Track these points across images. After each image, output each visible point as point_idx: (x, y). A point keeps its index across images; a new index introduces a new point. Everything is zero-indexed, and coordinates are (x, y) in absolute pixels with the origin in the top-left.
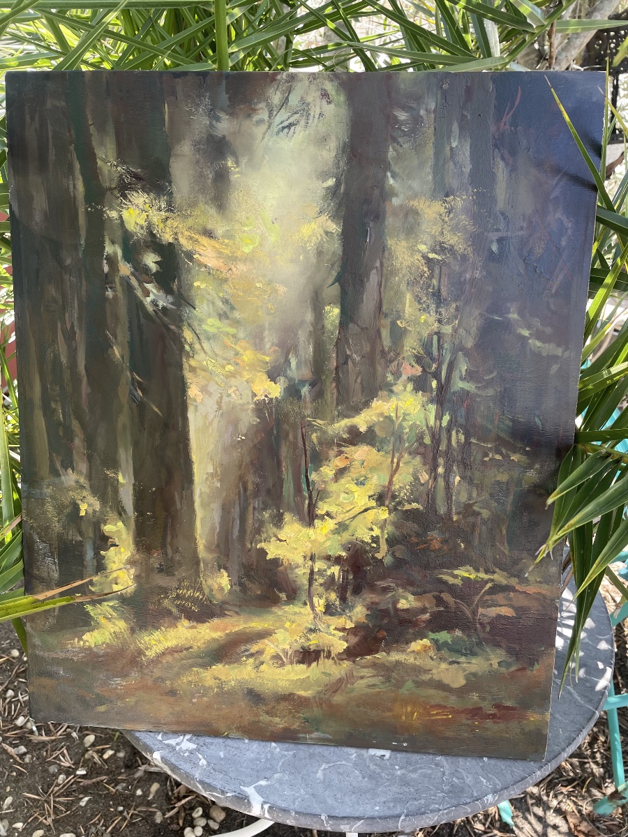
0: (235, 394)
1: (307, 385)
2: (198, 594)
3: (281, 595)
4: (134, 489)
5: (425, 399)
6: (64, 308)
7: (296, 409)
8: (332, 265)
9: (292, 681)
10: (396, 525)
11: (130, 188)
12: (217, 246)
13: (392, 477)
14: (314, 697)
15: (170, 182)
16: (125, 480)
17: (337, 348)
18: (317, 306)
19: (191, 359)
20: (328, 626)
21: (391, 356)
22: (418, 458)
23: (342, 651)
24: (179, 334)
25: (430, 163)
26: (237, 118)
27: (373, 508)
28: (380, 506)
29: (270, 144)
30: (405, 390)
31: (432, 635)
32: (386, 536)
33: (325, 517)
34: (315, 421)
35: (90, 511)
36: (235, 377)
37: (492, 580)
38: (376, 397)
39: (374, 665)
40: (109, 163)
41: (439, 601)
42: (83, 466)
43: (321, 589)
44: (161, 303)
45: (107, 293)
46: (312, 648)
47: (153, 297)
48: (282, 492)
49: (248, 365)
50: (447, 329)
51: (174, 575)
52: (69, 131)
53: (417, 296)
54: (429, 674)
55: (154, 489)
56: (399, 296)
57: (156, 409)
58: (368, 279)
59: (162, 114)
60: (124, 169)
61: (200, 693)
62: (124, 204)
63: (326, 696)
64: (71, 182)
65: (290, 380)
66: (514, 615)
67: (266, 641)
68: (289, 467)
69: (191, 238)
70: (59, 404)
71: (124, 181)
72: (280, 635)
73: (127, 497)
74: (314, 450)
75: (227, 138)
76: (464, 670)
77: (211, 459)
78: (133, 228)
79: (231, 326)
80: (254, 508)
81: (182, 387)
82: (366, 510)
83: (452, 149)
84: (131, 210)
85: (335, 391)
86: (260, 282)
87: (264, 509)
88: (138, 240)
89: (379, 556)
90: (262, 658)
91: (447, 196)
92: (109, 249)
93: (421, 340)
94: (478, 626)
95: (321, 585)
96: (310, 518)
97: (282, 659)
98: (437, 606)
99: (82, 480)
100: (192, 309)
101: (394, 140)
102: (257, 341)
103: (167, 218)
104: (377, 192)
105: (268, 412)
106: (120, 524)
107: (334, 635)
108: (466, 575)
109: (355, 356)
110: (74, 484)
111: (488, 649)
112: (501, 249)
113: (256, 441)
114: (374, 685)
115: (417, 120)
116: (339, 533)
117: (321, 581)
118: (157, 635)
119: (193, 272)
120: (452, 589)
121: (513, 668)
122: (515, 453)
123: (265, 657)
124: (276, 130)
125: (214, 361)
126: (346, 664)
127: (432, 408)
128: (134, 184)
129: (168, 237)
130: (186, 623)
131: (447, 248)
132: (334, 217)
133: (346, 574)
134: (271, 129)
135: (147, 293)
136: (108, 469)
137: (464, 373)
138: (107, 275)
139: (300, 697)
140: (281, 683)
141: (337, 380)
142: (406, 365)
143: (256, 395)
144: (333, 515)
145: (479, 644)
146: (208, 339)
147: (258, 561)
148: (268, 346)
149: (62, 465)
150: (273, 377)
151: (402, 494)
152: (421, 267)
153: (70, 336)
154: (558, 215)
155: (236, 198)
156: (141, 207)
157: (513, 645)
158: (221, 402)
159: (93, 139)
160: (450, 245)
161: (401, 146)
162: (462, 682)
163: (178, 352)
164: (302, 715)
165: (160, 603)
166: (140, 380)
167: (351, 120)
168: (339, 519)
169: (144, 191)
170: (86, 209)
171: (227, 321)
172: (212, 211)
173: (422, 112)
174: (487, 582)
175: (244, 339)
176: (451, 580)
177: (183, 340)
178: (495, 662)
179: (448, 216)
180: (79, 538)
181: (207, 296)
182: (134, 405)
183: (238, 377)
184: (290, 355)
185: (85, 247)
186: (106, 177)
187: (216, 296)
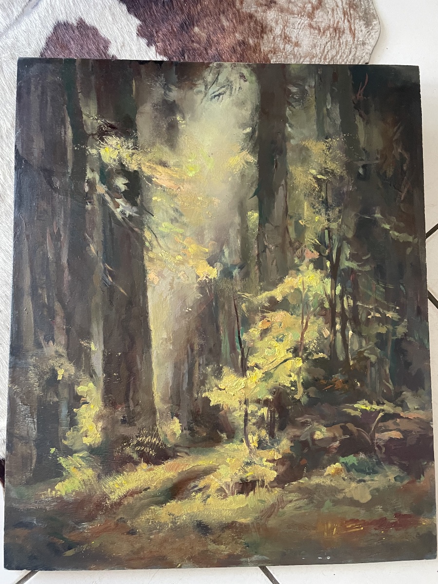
0: (184, 277)
1: (237, 267)
2: (155, 439)
3: (222, 435)
4: (104, 355)
5: (323, 275)
6: (53, 216)
7: (230, 286)
8: (252, 184)
9: (234, 510)
10: (308, 371)
11: (107, 134)
12: (169, 172)
13: (302, 334)
14: (252, 523)
15: (136, 130)
16: (96, 348)
17: (258, 241)
18: (243, 212)
19: (150, 252)
20: (261, 459)
21: (297, 245)
22: (321, 319)
23: (272, 480)
24: (141, 234)
25: (314, 118)
26: (183, 90)
27: (290, 359)
28: (295, 357)
29: (206, 106)
30: (308, 269)
31: (342, 459)
32: (302, 381)
33: (255, 368)
34: (244, 295)
35: (66, 376)
36: (183, 264)
37: (383, 410)
38: (288, 275)
39: (300, 489)
40: (91, 118)
41: (345, 430)
42: (62, 338)
43: (254, 428)
44: (128, 213)
45: (87, 206)
46: (249, 479)
47: (122, 208)
48: (220, 350)
49: (193, 255)
50: (334, 226)
51: (135, 425)
52: (63, 97)
53: (312, 203)
54: (342, 493)
55: (120, 354)
56: (299, 204)
57: (122, 291)
58: (278, 193)
59: (131, 86)
60: (102, 122)
61: (156, 529)
62: (103, 145)
63: (262, 521)
64: (63, 130)
65: (224, 265)
66: (402, 437)
67: (211, 476)
68: (226, 330)
69: (151, 167)
70: (45, 290)
71: (102, 129)
72: (223, 470)
73: (98, 362)
74: (243, 316)
75: (176, 102)
76: (369, 487)
77: (166, 327)
78: (108, 161)
79: (180, 227)
80: (200, 365)
81: (144, 272)
82: (285, 361)
83: (327, 110)
84: (107, 149)
85: (258, 272)
86: (201, 196)
87: (207, 365)
88: (112, 169)
89: (297, 397)
90: (208, 492)
91: (327, 138)
92: (89, 175)
93: (316, 234)
94: (376, 448)
95: (254, 424)
96: (243, 369)
97: (225, 492)
98: (344, 434)
99: (61, 350)
100: (152, 216)
101: (290, 104)
102: (199, 237)
103: (133, 154)
104: (280, 136)
105: (209, 289)
106: (91, 384)
107: (266, 466)
108: (363, 407)
109: (271, 246)
110: (53, 353)
111: (385, 467)
112: (365, 172)
113: (200, 311)
114: (300, 507)
115: (304, 93)
116: (266, 380)
117: (254, 421)
118: (120, 479)
119: (152, 190)
120: (354, 420)
121: (406, 482)
122: (389, 311)
123: (211, 491)
124: (210, 97)
125: (167, 253)
126: (277, 491)
127: (328, 281)
128: (110, 132)
129: (133, 167)
130: (144, 465)
131: (329, 172)
132: (252, 152)
133: (273, 414)
134: (207, 97)
135: (117, 206)
136: (82, 340)
137: (348, 256)
138: (87, 193)
139: (241, 524)
140: (224, 513)
141: (259, 263)
142: (307, 251)
143: (199, 277)
144: (260, 366)
145: (378, 463)
146: (163, 237)
147: (203, 408)
148: (207, 241)
149: (45, 339)
150: (211, 262)
151: (311, 347)
152: (313, 184)
153: (56, 238)
154: (399, 150)
155: (183, 140)
156: (114, 146)
157: (403, 462)
158: (173, 283)
159: (80, 102)
160: (331, 170)
161: (294, 108)
162: (369, 497)
163: (140, 248)
164: (243, 541)
165: (122, 450)
166: (111, 269)
167: (260, 92)
168: (265, 369)
169: (116, 135)
170: (74, 148)
171: (177, 224)
172: (166, 149)
173: (306, 87)
174: (379, 412)
175: (190, 236)
176: (353, 413)
177: (144, 238)
178: (392, 478)
179: (329, 151)
180: (56, 399)
181: (163, 207)
182: (106, 288)
183: (186, 264)
184: (224, 247)
185: (72, 173)
186: (89, 127)
187: (169, 206)
